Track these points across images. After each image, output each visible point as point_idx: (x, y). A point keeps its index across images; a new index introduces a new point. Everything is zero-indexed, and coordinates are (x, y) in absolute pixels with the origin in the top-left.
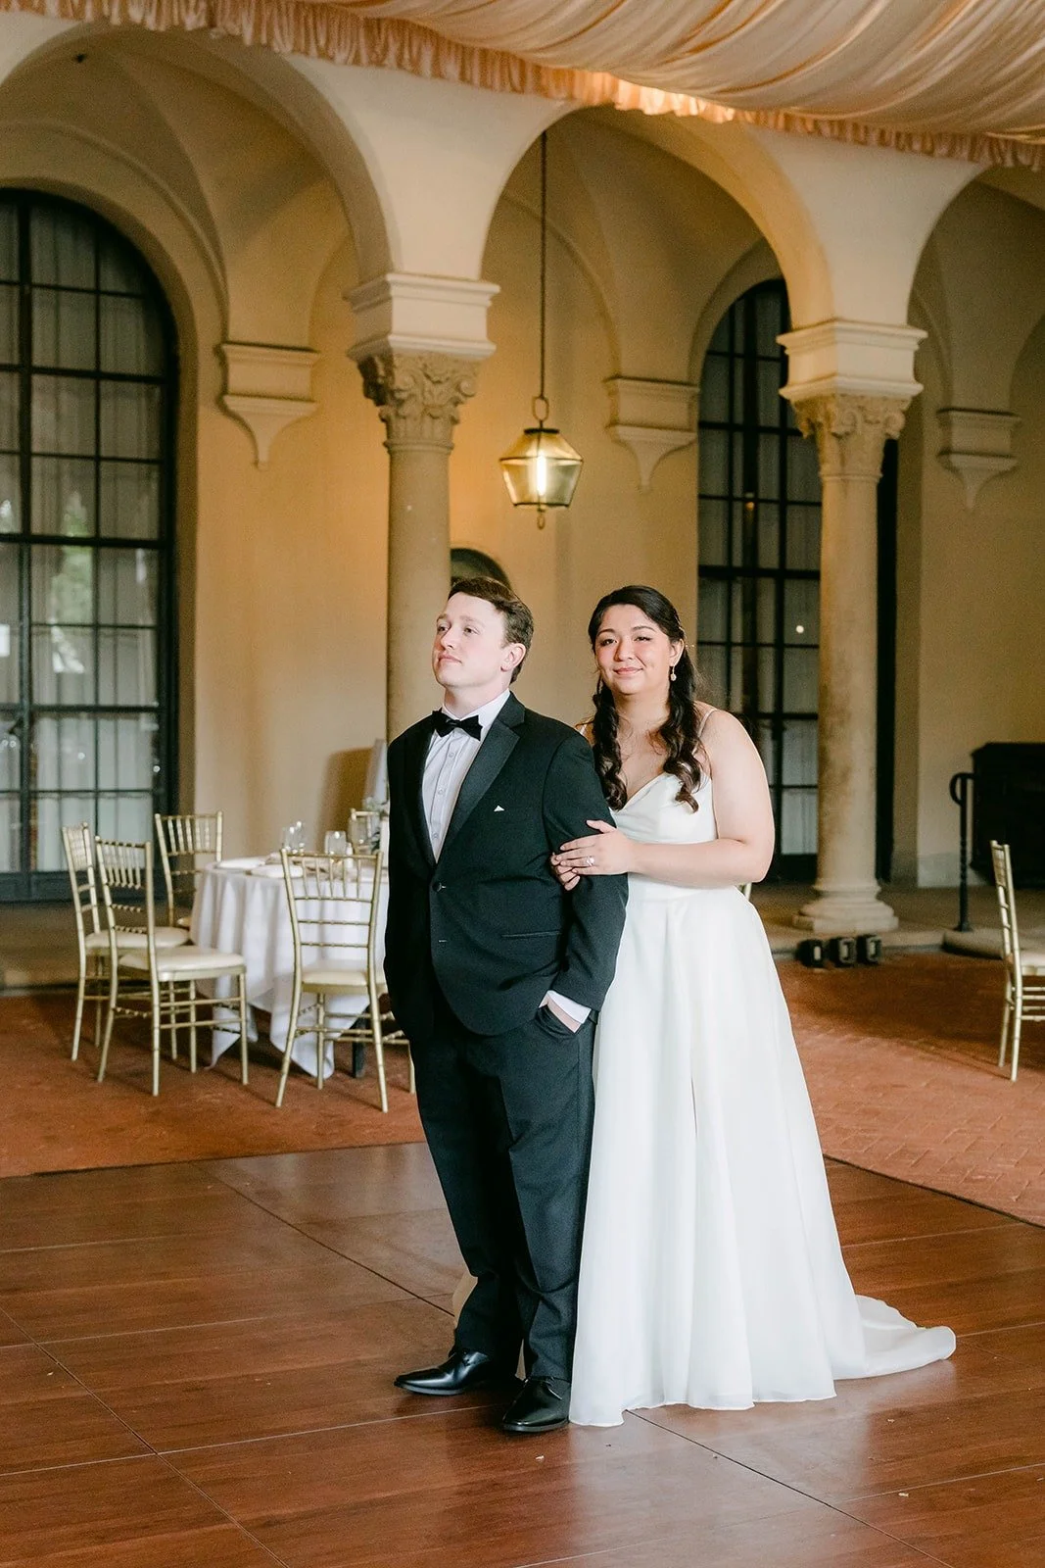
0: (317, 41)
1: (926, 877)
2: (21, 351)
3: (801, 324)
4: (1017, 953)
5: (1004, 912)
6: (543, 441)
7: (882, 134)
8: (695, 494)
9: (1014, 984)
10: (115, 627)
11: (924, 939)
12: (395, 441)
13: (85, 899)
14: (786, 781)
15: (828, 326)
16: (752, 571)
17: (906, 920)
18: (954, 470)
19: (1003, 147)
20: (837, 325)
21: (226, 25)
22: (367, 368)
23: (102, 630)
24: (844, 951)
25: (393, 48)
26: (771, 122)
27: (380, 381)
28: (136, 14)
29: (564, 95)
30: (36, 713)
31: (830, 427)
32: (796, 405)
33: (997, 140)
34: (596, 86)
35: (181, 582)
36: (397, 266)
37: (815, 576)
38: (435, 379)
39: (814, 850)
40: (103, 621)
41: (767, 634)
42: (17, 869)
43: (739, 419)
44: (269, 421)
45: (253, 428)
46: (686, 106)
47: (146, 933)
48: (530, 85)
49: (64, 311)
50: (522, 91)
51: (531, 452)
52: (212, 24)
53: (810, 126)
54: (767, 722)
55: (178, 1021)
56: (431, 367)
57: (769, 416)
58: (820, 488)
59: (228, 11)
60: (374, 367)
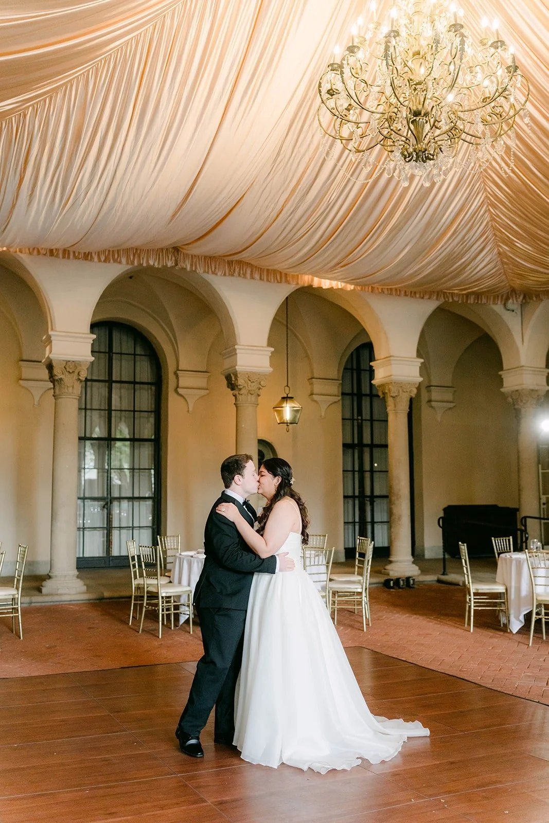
0: (211, 269)
1: (428, 555)
2: (109, 375)
3: (379, 358)
4: (471, 584)
5: (465, 568)
6: (288, 401)
7: (406, 291)
8: (341, 419)
9: (470, 595)
10: (140, 469)
11: (431, 578)
12: (238, 403)
13: (134, 566)
14: (375, 520)
15: (389, 359)
16: (361, 445)
17: (424, 571)
18: (432, 407)
19: (448, 294)
20: (391, 358)
21: (181, 264)
22: (228, 378)
23: (135, 471)
24: (401, 583)
25: (237, 270)
26: (367, 289)
27: (233, 382)
28: (151, 263)
29: (295, 283)
30: (113, 499)
31: (390, 394)
32: (378, 386)
33: (446, 292)
34: (306, 280)
35: (162, 453)
36: (239, 343)
37: (386, 446)
38: (252, 381)
39: (386, 545)
40: (135, 467)
41: (367, 467)
42: (105, 555)
43: (355, 391)
44: (193, 397)
45: (186, 398)
46: (337, 285)
47: (157, 579)
48: (283, 279)
49: (123, 362)
50: (281, 282)
51: (284, 405)
52: (176, 265)
53: (380, 291)
54: (368, 499)
55: (166, 611)
56: (250, 377)
57: (366, 390)
58: (387, 415)
59: (182, 260)
60: (231, 377)
